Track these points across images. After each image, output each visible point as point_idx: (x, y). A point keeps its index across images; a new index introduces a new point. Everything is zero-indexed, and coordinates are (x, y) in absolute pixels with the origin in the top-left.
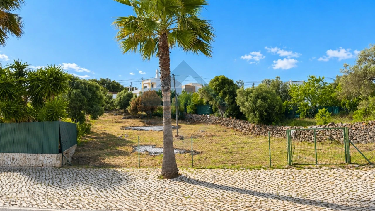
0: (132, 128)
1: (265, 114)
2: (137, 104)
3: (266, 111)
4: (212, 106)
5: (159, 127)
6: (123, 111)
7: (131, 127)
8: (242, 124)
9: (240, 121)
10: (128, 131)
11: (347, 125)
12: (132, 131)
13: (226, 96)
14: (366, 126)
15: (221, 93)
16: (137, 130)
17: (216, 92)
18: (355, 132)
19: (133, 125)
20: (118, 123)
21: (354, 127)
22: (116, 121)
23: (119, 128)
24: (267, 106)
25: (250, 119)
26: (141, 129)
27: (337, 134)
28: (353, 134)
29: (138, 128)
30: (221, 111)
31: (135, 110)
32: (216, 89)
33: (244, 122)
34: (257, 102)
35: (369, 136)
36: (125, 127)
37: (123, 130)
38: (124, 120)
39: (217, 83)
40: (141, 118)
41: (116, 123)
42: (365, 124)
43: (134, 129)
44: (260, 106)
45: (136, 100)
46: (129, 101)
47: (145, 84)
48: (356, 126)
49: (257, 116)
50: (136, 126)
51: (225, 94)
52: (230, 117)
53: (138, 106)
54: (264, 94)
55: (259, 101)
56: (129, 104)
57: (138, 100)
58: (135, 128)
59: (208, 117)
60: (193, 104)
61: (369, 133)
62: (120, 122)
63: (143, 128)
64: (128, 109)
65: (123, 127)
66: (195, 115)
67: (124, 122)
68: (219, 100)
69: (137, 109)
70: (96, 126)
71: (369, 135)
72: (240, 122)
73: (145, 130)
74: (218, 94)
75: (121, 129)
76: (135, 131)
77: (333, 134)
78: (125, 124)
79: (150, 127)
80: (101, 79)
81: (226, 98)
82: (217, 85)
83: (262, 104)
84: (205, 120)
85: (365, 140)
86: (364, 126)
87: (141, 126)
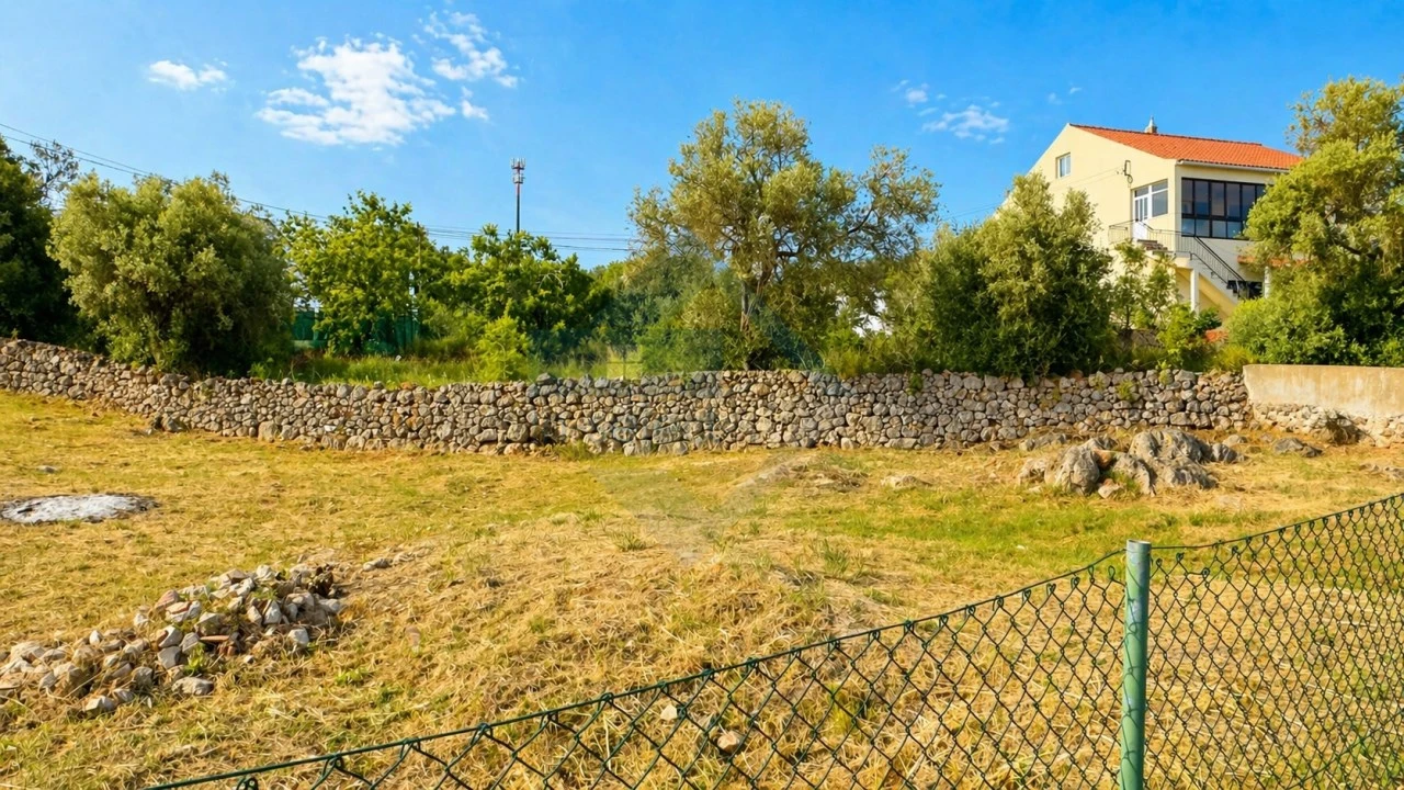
1: (225, 321)
3: (227, 310)
8: (67, 367)
9: (56, 352)
11: (614, 384)
14: (683, 388)
18: (642, 409)
21: (641, 392)
24: (240, 284)
27: (572, 418)
28: (637, 417)
33: (85, 359)
34: (190, 258)
35: (694, 426)
42: (680, 381)
44: (209, 283)
48: (646, 389)
49: (177, 330)
54: (224, 227)
55: (207, 255)
61: (693, 416)
71: (694, 420)
72: (55, 359)
77: (557, 419)
83: (219, 271)
85: (681, 439)
86: (678, 389)
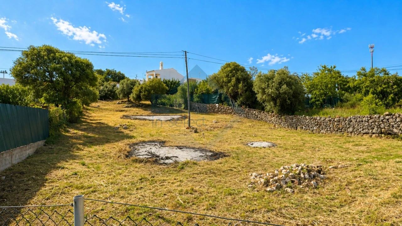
0: (134, 117)
1: (289, 102)
2: (140, 92)
3: (289, 99)
4: (221, 95)
5: (165, 116)
6: (126, 100)
7: (132, 116)
8: (257, 114)
10: (129, 120)
12: (133, 121)
13: (240, 83)
15: (234, 80)
16: (140, 119)
17: (227, 79)
19: (135, 114)
20: (119, 111)
22: (117, 109)
23: (120, 117)
24: (292, 92)
25: (268, 108)
26: (144, 119)
29: (141, 117)
30: (232, 100)
31: (138, 98)
32: (227, 76)
33: (260, 112)
34: (281, 87)
36: (126, 116)
37: (122, 119)
38: (126, 109)
39: (229, 69)
40: (145, 107)
41: (117, 111)
43: (136, 119)
44: (285, 93)
45: (139, 88)
46: (132, 89)
47: (149, 76)
49: (278, 104)
50: (138, 114)
51: (238, 81)
52: (242, 107)
53: (142, 94)
54: (288, 79)
55: (284, 87)
56: (132, 92)
57: (142, 88)
58: (138, 117)
59: (216, 106)
60: (200, 92)
62: (122, 111)
63: (147, 117)
64: (132, 97)
65: (124, 116)
66: (202, 105)
67: (126, 111)
68: (232, 88)
69: (141, 97)
70: (93, 114)
72: (254, 112)
73: (149, 119)
74: (229, 81)
75: (121, 118)
76: (136, 121)
77: (393, 127)
78: (126, 113)
79: (154, 117)
80: (107, 69)
81: (240, 85)
82: (229, 71)
83: (287, 90)
84: (214, 110)
87: (145, 116)
